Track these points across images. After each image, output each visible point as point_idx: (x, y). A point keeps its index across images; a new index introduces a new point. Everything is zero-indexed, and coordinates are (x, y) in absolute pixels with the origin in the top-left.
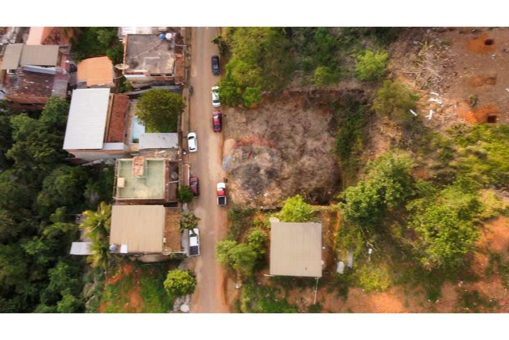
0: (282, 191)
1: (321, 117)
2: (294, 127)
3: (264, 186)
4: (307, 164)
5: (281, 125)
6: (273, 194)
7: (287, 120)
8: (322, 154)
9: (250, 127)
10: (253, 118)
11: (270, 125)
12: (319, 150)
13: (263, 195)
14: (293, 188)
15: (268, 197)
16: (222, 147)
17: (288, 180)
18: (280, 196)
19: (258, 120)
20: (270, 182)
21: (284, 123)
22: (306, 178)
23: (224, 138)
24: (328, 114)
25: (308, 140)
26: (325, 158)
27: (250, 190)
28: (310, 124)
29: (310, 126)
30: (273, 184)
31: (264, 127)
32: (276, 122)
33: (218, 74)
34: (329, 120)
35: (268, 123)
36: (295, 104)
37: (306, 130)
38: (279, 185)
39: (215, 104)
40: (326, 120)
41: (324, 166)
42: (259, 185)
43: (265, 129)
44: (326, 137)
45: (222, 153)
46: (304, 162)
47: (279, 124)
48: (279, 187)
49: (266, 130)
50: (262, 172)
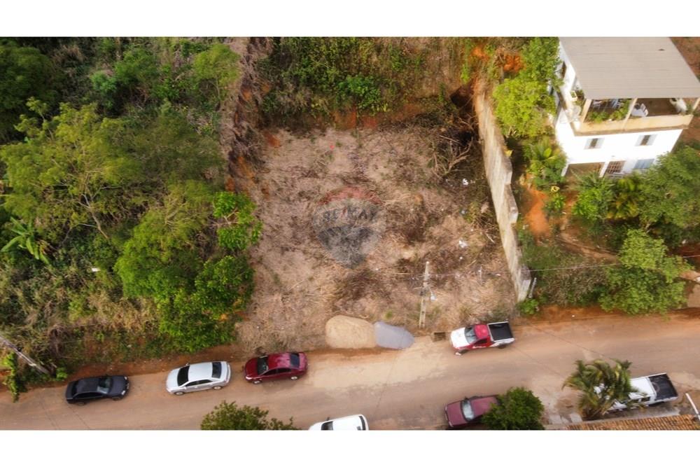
0: (450, 213)
1: (282, 150)
2: (301, 194)
3: (442, 248)
4: (386, 171)
5: (294, 223)
6: (459, 230)
7: (285, 206)
8: (360, 150)
9: (296, 286)
10: (272, 280)
11: (292, 245)
12: (352, 153)
13: (465, 249)
14: (440, 193)
15: (467, 238)
16: (349, 353)
17: (426, 198)
18: (461, 218)
19: (279, 271)
20: (430, 237)
21: (291, 213)
22: (415, 172)
23: (325, 350)
24: (278, 137)
25: (331, 173)
26: (371, 144)
27: (458, 275)
28: (297, 167)
29: (302, 168)
30: (436, 231)
31: (299, 256)
32: (287, 231)
33: (127, 382)
34: (290, 137)
35: (287, 250)
36: (252, 182)
37: (311, 174)
38: (435, 219)
39: (224, 376)
40: (290, 141)
41: (387, 146)
42: (442, 259)
43: (301, 254)
44: (325, 142)
45: (366, 351)
46: (382, 174)
47: (292, 226)
48: (441, 220)
49: (305, 252)
50: (408, 254)
